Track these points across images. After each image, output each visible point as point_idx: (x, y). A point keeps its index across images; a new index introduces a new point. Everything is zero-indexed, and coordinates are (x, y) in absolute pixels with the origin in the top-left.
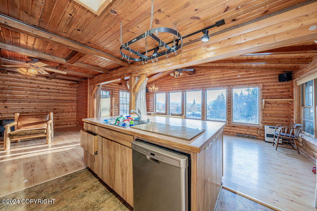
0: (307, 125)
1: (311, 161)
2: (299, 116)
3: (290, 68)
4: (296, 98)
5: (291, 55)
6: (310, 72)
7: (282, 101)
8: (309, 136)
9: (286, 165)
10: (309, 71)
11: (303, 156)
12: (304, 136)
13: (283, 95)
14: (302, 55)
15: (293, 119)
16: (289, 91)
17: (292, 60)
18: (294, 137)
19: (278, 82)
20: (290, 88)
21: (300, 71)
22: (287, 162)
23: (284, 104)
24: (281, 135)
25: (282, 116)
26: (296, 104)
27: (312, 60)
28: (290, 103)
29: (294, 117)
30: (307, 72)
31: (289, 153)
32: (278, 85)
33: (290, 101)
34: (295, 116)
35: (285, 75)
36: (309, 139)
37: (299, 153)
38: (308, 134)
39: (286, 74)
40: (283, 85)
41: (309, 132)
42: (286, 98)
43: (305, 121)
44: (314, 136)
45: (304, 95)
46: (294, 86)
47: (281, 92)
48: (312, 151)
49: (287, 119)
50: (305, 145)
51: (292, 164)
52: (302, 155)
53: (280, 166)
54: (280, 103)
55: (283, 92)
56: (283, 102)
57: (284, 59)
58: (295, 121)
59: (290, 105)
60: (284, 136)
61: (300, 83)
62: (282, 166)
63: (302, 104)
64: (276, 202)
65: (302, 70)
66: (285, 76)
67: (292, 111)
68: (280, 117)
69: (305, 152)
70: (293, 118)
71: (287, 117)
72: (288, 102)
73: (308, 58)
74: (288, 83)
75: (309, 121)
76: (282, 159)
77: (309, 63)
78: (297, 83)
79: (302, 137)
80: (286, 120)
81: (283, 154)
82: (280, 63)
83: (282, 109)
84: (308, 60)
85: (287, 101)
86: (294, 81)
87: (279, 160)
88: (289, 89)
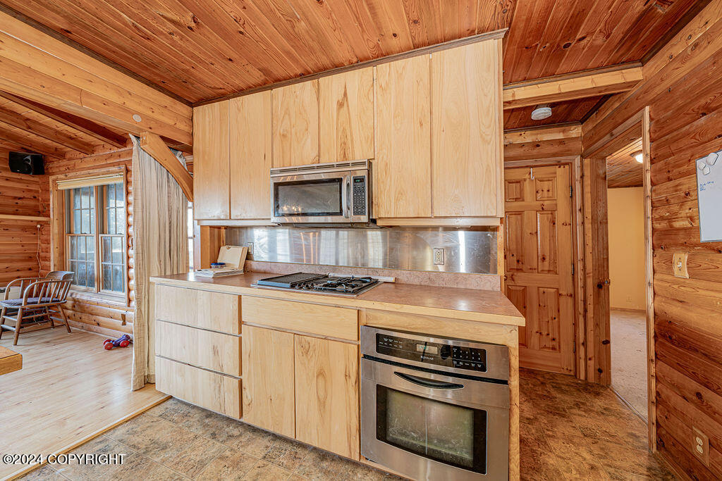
0: (81, 269)
1: (94, 335)
2: (62, 254)
3: (45, 147)
4: (56, 217)
5: (60, 124)
6: (91, 171)
7: (16, 220)
8: (85, 291)
9: (56, 362)
10: (89, 168)
11: (78, 332)
12: (76, 294)
13: (21, 207)
14: (80, 134)
15: (46, 262)
16: (35, 197)
17: (57, 135)
18: (59, 301)
19: (5, 169)
20: (38, 192)
21: (64, 162)
22: (55, 358)
23: (24, 229)
24: (29, 303)
25: (16, 257)
26: (55, 229)
27: (95, 151)
28: (39, 226)
29: (52, 258)
30: (83, 169)
31: (48, 340)
32: (7, 180)
33: (38, 222)
34: (53, 255)
35: (29, 158)
36: (88, 296)
37: (69, 331)
38: (83, 288)
39: (32, 157)
40: (20, 181)
41: (84, 284)
42: (30, 215)
43: (76, 264)
44: (95, 289)
45: (72, 212)
46: (51, 189)
47: (15, 198)
48: (94, 317)
49: (31, 264)
50: (79, 310)
51: (67, 354)
52: (75, 332)
53: (46, 370)
54: (13, 226)
55: (20, 198)
56: (19, 223)
57: (41, 124)
58: (55, 265)
59: (39, 230)
60: (36, 303)
61: (63, 186)
62: (51, 369)
63: (68, 229)
64: (81, 430)
65: (73, 162)
66: (28, 160)
67: (43, 245)
68: (12, 261)
69: (81, 324)
70: (50, 261)
71: (30, 259)
72: (34, 224)
73: (88, 144)
74: (32, 179)
75: (83, 262)
76: (42, 357)
77: (87, 152)
78: (57, 185)
79: (74, 296)
80: (29, 267)
81: (37, 346)
82: (30, 130)
83: (17, 240)
84: (88, 149)
85: (32, 221)
86: (51, 178)
87: (35, 361)
88: (36, 195)
